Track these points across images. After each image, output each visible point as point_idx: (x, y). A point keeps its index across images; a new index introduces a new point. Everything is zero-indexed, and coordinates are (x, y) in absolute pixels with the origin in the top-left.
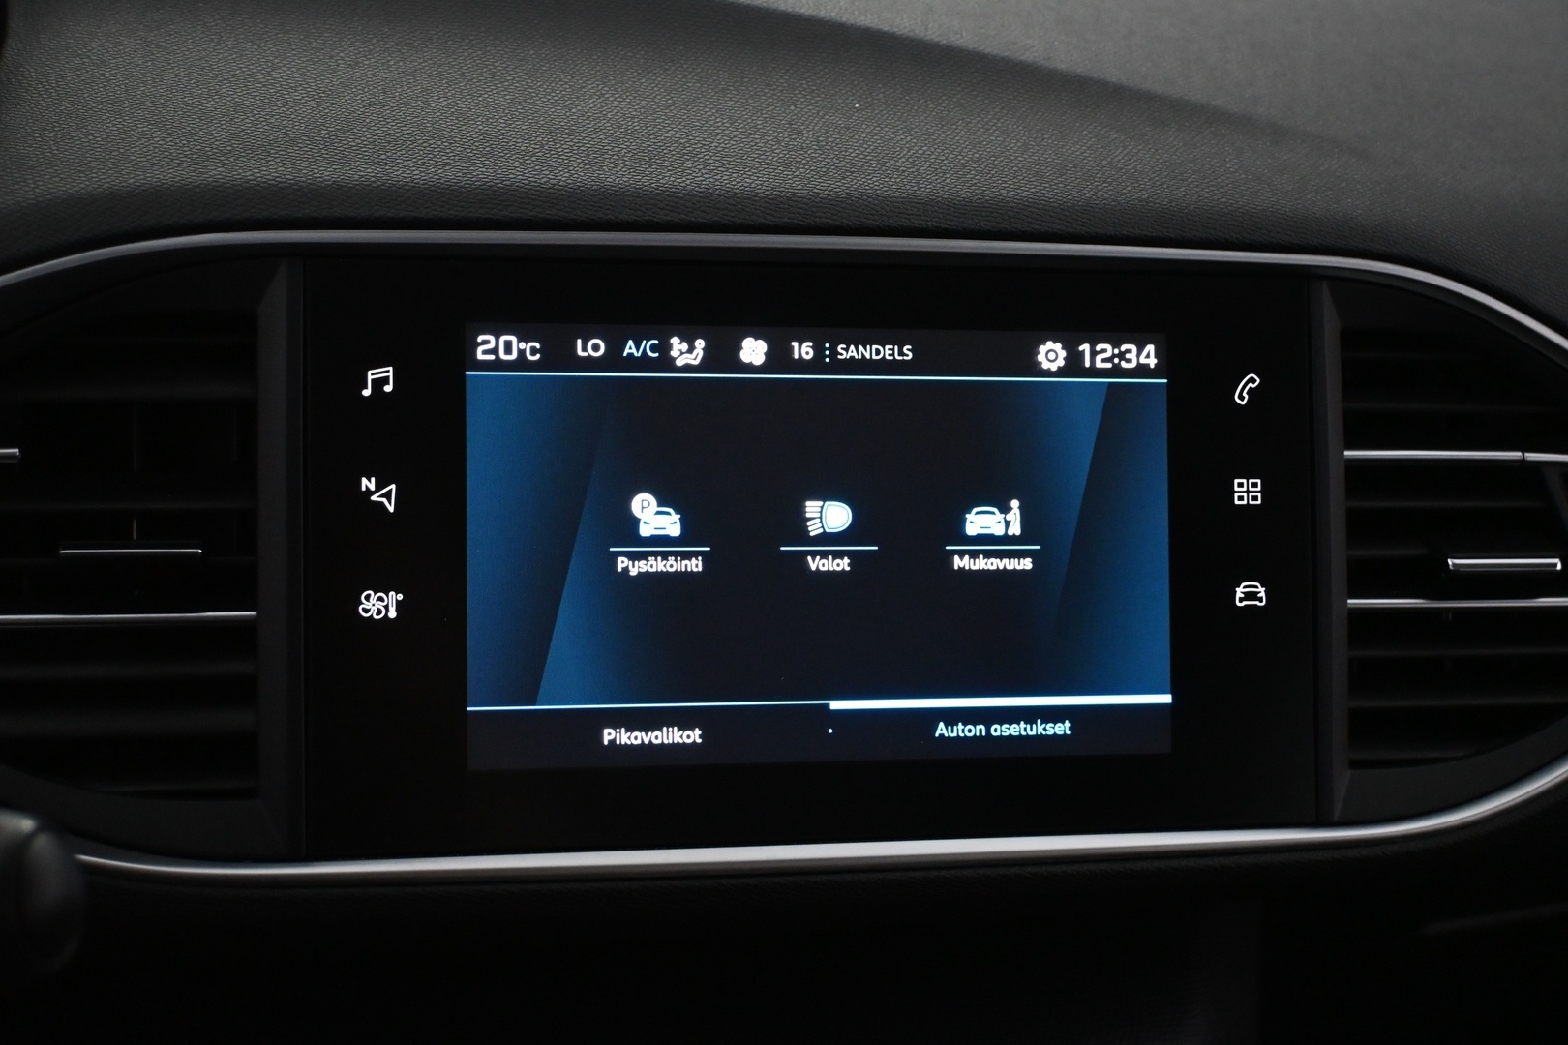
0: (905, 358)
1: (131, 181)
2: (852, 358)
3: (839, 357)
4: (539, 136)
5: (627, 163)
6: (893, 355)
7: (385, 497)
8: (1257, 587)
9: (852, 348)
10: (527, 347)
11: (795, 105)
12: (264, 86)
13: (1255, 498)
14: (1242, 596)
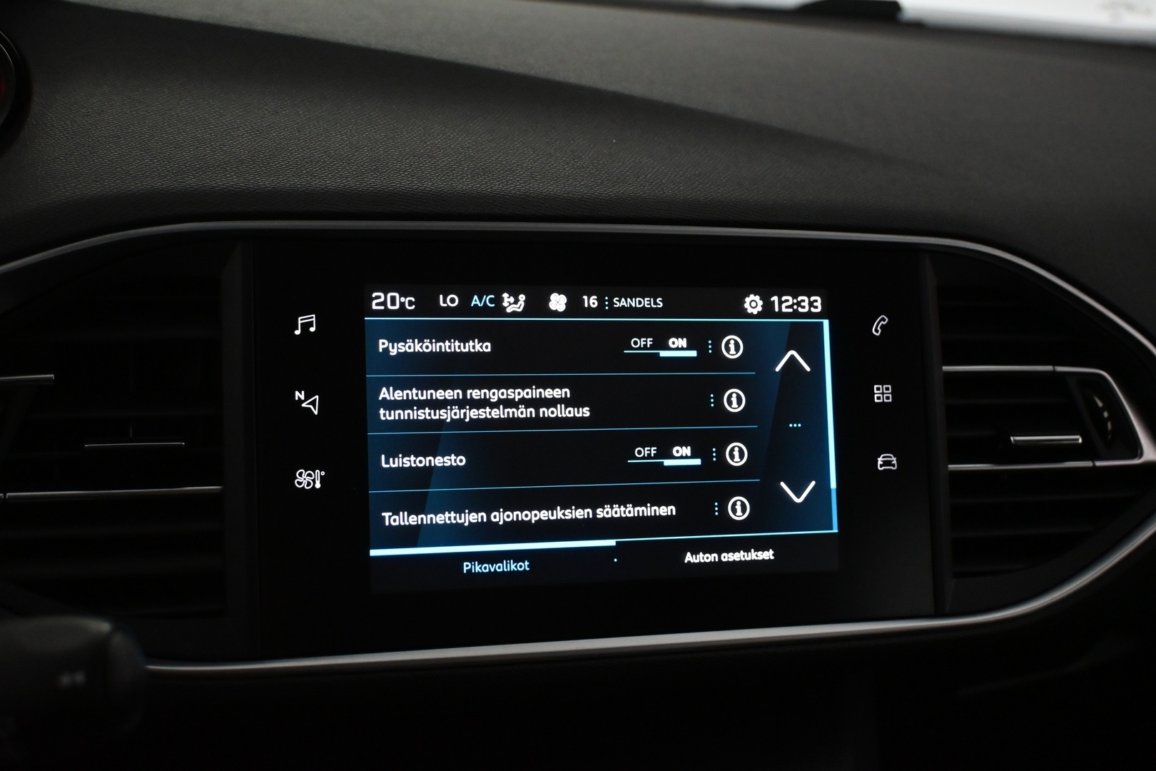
0: (658, 306)
1: (132, 187)
2: (623, 306)
3: (615, 306)
4: (407, 159)
5: (469, 176)
6: (650, 304)
7: (311, 404)
8: (891, 457)
9: (623, 299)
10: (406, 300)
11: (574, 141)
12: (216, 127)
13: (888, 398)
14: (882, 463)
